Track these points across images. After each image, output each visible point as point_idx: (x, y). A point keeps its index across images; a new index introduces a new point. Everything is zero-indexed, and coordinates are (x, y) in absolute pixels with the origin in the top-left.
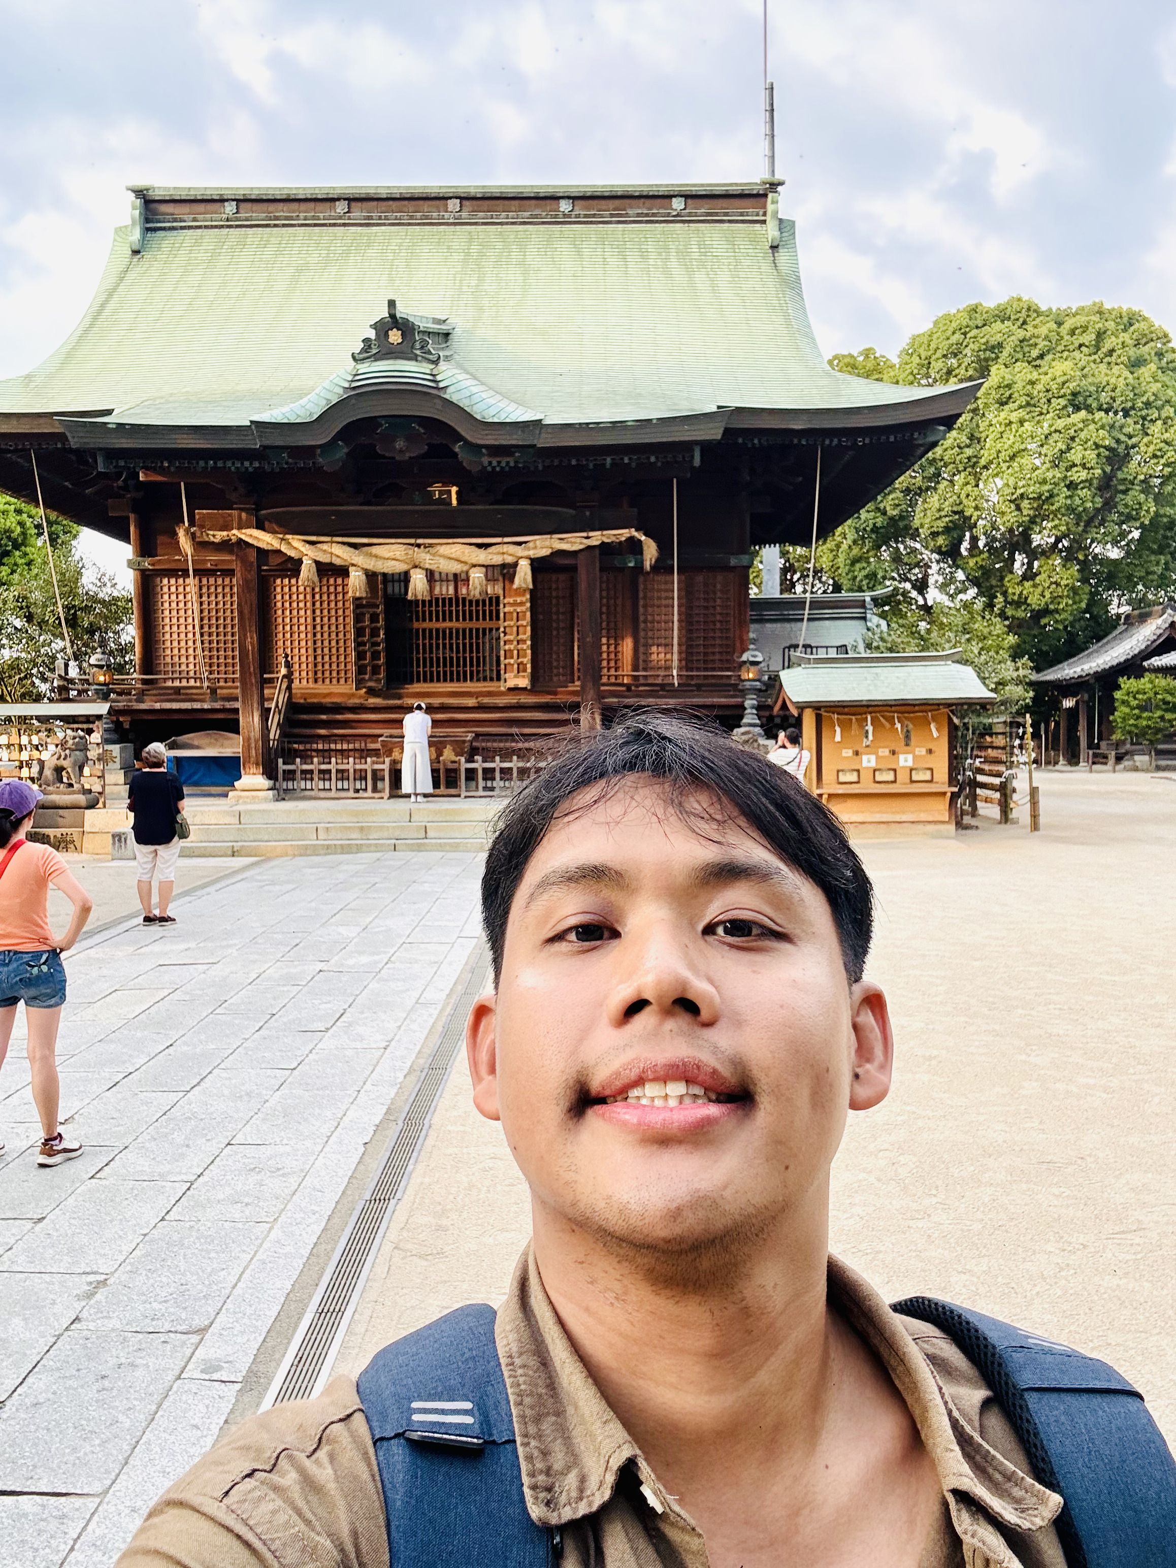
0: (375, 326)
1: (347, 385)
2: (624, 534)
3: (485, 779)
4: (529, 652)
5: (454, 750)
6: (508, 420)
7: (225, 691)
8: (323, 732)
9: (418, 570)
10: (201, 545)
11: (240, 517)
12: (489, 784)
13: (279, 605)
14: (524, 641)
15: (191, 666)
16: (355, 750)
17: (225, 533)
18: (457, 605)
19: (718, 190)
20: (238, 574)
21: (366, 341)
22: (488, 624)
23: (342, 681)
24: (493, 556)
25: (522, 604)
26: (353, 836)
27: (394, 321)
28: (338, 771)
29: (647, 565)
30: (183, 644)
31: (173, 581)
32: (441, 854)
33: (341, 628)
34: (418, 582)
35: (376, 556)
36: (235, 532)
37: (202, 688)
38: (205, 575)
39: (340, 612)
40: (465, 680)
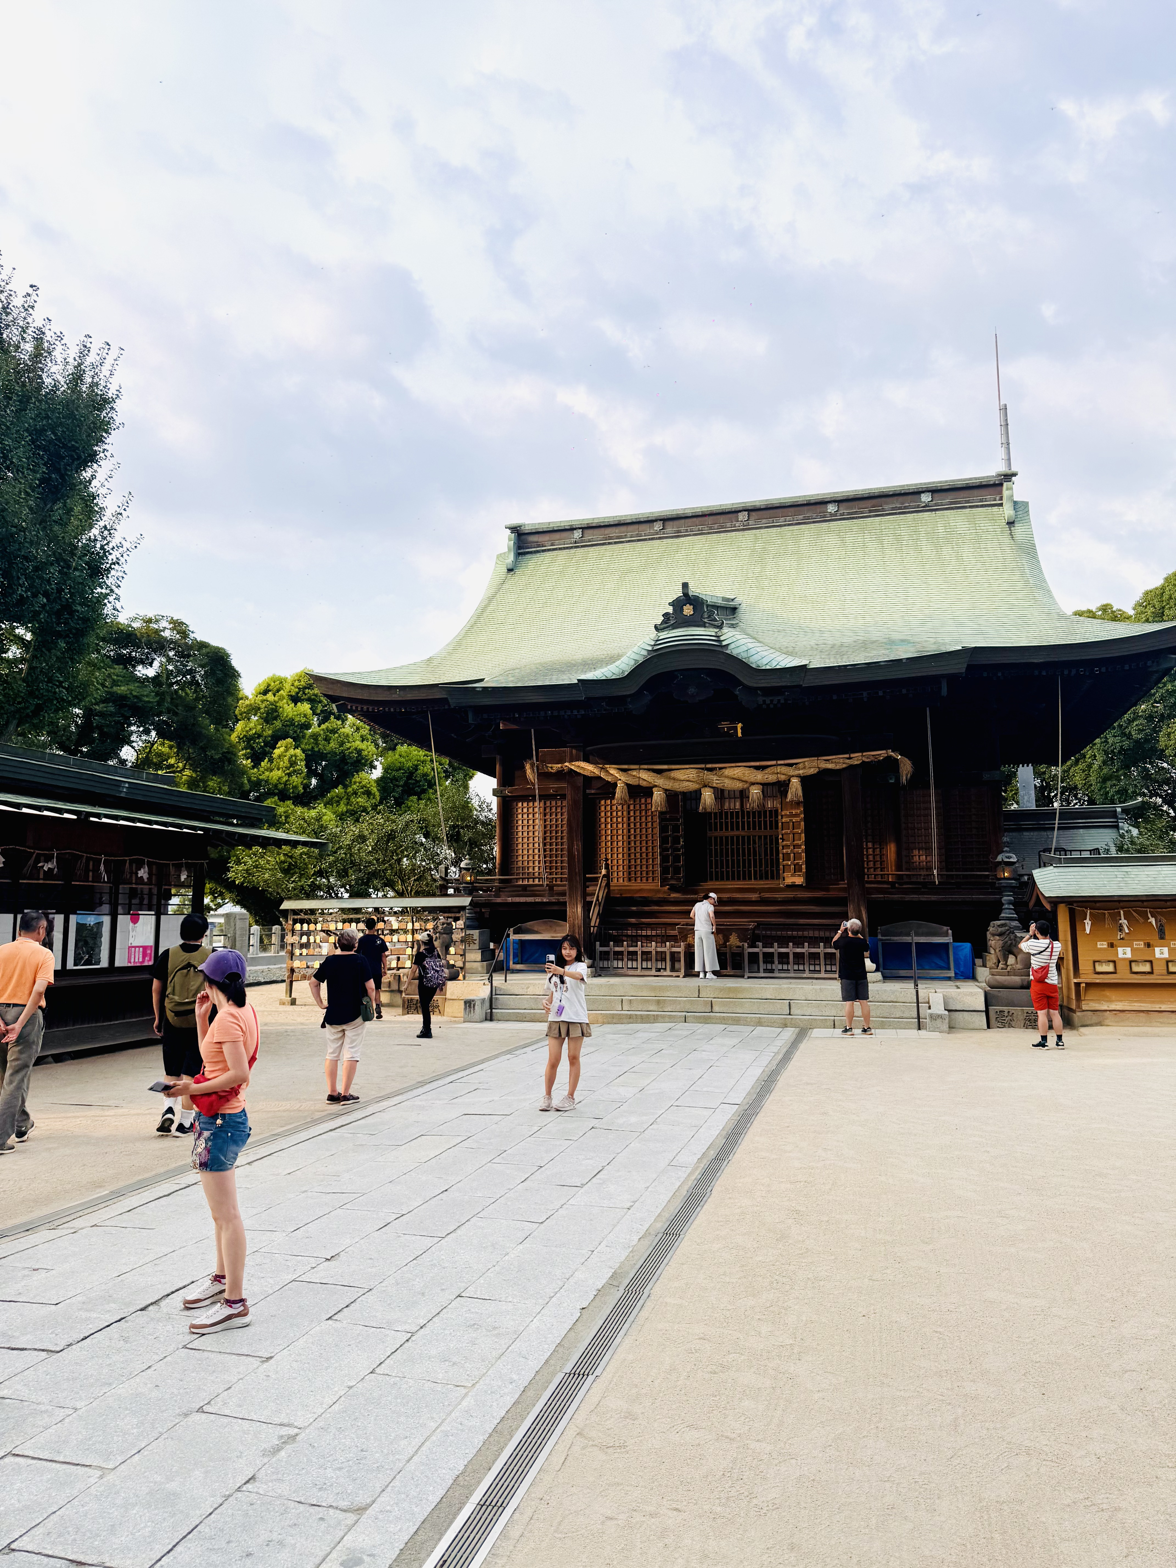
0: (672, 604)
1: (650, 648)
2: (882, 754)
3: (765, 962)
4: (803, 854)
5: (739, 937)
6: (778, 667)
7: (560, 888)
8: (633, 920)
9: (707, 789)
10: (543, 776)
11: (571, 753)
12: (769, 967)
13: (603, 820)
14: (799, 846)
15: (537, 869)
16: (657, 936)
17: (559, 765)
18: (743, 817)
19: (959, 484)
20: (569, 797)
21: (666, 615)
22: (768, 832)
23: (650, 880)
24: (769, 776)
25: (796, 815)
26: (651, 1008)
27: (687, 598)
28: (643, 953)
29: (904, 780)
30: (531, 852)
31: (525, 804)
32: (723, 1027)
33: (650, 837)
34: (707, 797)
35: (674, 779)
36: (567, 764)
37: (542, 885)
38: (548, 799)
39: (650, 825)
40: (750, 879)
